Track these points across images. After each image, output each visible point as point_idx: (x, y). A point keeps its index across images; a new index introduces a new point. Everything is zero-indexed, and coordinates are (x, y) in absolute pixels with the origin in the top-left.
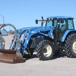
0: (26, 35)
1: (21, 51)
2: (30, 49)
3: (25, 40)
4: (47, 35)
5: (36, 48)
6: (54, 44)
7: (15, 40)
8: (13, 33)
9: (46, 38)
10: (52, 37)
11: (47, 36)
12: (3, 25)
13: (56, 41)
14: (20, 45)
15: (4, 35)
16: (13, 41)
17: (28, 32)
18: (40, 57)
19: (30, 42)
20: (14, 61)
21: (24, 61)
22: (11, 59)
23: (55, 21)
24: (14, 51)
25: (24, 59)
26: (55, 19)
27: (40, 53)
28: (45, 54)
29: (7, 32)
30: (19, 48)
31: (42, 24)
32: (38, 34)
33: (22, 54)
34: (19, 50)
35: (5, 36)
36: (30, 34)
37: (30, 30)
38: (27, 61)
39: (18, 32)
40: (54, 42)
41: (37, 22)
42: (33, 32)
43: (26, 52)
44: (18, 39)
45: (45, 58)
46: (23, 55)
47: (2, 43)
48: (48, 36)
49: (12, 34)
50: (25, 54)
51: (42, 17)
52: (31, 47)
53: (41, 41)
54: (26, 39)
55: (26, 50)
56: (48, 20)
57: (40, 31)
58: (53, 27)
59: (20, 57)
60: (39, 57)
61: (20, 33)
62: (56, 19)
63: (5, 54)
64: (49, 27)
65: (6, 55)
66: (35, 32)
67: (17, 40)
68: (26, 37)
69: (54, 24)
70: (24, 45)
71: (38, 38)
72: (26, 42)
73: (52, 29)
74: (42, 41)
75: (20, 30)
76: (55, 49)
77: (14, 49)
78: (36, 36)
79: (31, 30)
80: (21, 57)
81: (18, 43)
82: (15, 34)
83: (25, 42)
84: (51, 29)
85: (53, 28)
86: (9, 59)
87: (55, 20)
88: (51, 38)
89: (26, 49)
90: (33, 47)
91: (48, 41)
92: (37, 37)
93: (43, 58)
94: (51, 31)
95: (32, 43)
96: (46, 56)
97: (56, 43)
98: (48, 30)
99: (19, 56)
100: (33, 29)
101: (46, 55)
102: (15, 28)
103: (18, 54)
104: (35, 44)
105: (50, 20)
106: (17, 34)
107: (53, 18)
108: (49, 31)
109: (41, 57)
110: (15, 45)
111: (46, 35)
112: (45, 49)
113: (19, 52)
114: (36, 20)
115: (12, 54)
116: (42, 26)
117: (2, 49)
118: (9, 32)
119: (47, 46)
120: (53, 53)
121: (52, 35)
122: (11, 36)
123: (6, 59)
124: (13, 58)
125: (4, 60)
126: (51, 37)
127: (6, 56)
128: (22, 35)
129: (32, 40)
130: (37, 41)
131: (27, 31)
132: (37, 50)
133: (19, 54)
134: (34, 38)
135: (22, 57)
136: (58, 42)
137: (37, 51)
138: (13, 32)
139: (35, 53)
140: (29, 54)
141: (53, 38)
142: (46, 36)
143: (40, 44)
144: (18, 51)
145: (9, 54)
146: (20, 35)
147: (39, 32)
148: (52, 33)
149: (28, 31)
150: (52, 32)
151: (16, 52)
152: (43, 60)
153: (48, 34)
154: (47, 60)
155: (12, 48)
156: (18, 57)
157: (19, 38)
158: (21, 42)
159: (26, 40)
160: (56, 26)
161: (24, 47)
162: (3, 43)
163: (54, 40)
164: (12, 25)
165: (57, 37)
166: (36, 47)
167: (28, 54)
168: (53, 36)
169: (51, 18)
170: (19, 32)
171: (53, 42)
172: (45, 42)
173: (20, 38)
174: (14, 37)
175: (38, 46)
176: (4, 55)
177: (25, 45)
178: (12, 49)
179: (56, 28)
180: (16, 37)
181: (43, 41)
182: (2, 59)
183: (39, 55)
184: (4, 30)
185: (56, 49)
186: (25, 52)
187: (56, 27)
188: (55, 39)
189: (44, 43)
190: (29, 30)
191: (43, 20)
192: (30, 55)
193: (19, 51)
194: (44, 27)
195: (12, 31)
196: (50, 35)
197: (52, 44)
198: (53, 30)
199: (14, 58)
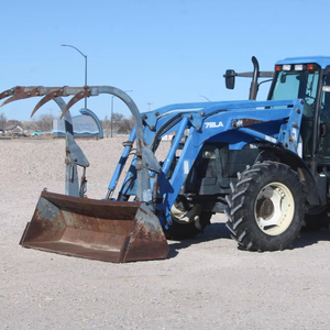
0: (183, 139)
1: (159, 207)
2: (198, 199)
3: (175, 159)
4: (274, 141)
5: (224, 195)
6: (303, 179)
7: (131, 157)
8: (124, 127)
9: (270, 151)
10: (296, 148)
11: (272, 144)
12: (79, 91)
13: (313, 165)
14: (153, 181)
15: (87, 136)
16: (123, 161)
17: (189, 125)
18: (242, 236)
19: (200, 166)
20: (124, 250)
21: (172, 253)
22: (115, 244)
23: (310, 76)
24: (126, 208)
25: (169, 242)
26: (312, 67)
27: (241, 220)
28: (262, 223)
29: (101, 122)
30: (147, 196)
31: (255, 89)
32: (234, 134)
33: (163, 223)
34: (147, 204)
35: (91, 141)
36: (200, 131)
37: (198, 115)
38: (181, 252)
39: (145, 124)
40: (306, 169)
41: (230, 79)
42: (211, 125)
43: (179, 211)
44: (146, 154)
45: (265, 239)
46: (167, 227)
47: (74, 172)
48: (279, 144)
49: (119, 132)
50: (176, 222)
51: (254, 60)
52: (202, 193)
53: (248, 167)
54: (179, 153)
55: (181, 204)
56: (278, 74)
57: (244, 120)
58: (302, 103)
59: (153, 233)
60: (237, 238)
61: (154, 130)
62: (316, 67)
63: (87, 219)
64: (282, 103)
65: (91, 223)
66: (221, 124)
67: (140, 157)
68: (181, 146)
69: (308, 92)
70: (171, 181)
71: (233, 151)
72: (181, 170)
73: (299, 112)
74: (251, 164)
75: (157, 115)
76: (307, 203)
77: (128, 197)
78: (227, 145)
79: (205, 117)
80: (157, 236)
81: (143, 174)
82: (134, 130)
83: (177, 168)
84: (290, 115)
85: (302, 108)
86: (106, 242)
87: (312, 72)
88: (293, 150)
89: (180, 199)
90: (211, 191)
91: (277, 163)
92: (231, 147)
93: (255, 242)
94: (291, 123)
95: (208, 174)
96: (268, 232)
97: (313, 173)
98: (281, 117)
99: (147, 230)
100: (212, 112)
101: (266, 228)
102: (131, 106)
103: (142, 222)
104: (220, 180)
105: (288, 73)
106: (141, 130)
107: (304, 64)
108: (285, 121)
109: (244, 233)
110: (134, 178)
111: (268, 138)
112: (263, 199)
113: (148, 211)
114: (229, 72)
115: (116, 222)
116: (255, 98)
117: (75, 198)
118: (107, 122)
119: (274, 187)
120: (297, 217)
121: (295, 138)
122: (114, 139)
123: (89, 242)
124: (121, 239)
125: (81, 247)
126: (291, 148)
127: (90, 227)
128: (164, 138)
129: (208, 160)
130: (228, 163)
131: (184, 121)
132: (226, 204)
133: (148, 221)
134: (217, 151)
135: (163, 234)
136: (324, 169)
137: (229, 210)
138: (126, 122)
139: (219, 218)
140: (192, 222)
141: (300, 155)
142: (268, 142)
143: (243, 177)
144: (143, 206)
145: (105, 221)
146: (154, 135)
147: (240, 123)
148: (294, 131)
149: (192, 118)
150: (295, 127)
151: (136, 209)
152: (252, 249)
153: (279, 135)
154: (273, 249)
155: (120, 193)
156: (141, 234)
157: (148, 149)
158: (158, 167)
159: (180, 160)
160: (316, 99)
161: (169, 189)
162: (80, 169)
163: (306, 163)
164: (121, 91)
165: (317, 147)
166: (222, 191)
167: (187, 219)
168: (300, 145)
169: (293, 66)
170: (151, 122)
171: (299, 170)
172: (262, 169)
173: (154, 149)
174: (129, 144)
175: (231, 185)
176: (84, 222)
177: (177, 179)
178: (116, 197)
179: (315, 108)
180: (135, 146)
181: (257, 163)
182: (73, 239)
183: (235, 226)
184: (86, 113)
185: (312, 202)
186: (177, 214)
187: (314, 106)
188: (309, 159)
189: (260, 173)
190: (194, 115)
191: (258, 73)
192: (198, 225)
193: (151, 207)
194: (260, 104)
195: (120, 117)
196: (285, 141)
197: (297, 178)
198: (300, 116)
199: (128, 239)
